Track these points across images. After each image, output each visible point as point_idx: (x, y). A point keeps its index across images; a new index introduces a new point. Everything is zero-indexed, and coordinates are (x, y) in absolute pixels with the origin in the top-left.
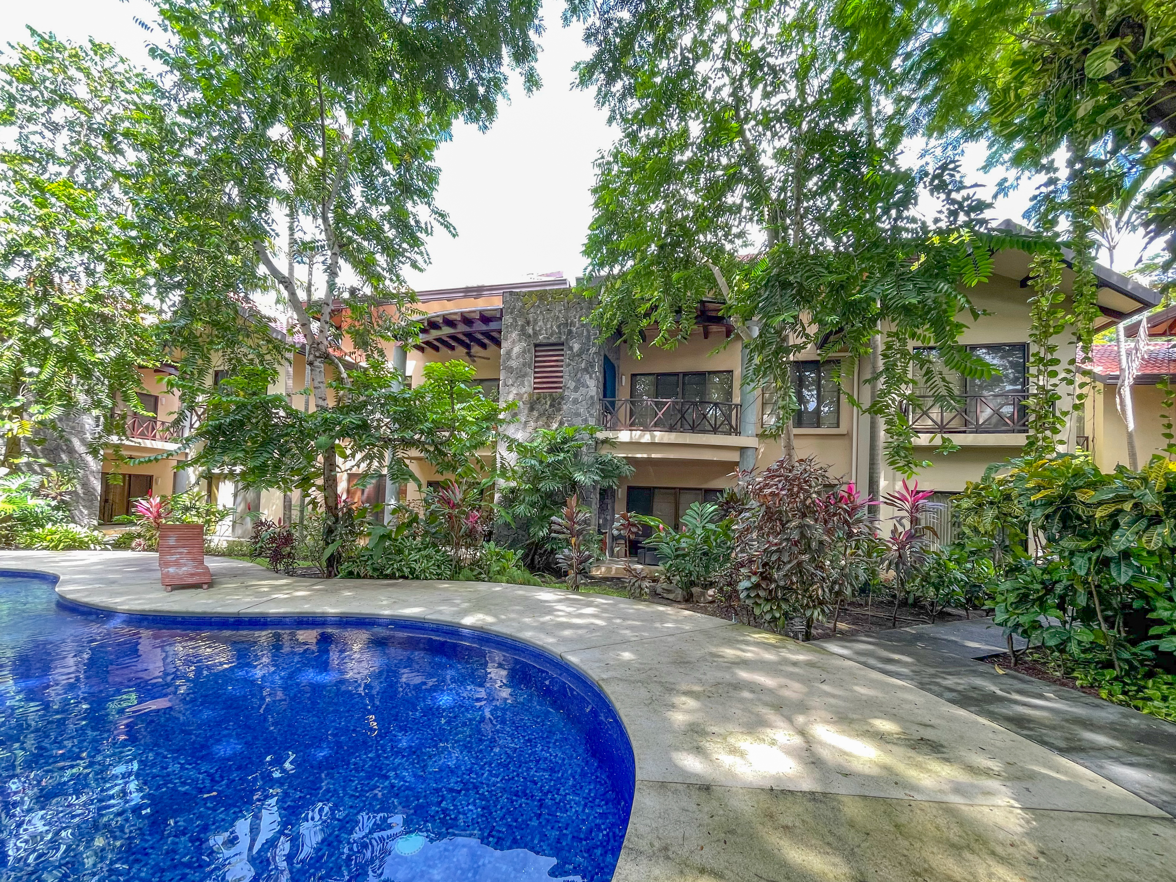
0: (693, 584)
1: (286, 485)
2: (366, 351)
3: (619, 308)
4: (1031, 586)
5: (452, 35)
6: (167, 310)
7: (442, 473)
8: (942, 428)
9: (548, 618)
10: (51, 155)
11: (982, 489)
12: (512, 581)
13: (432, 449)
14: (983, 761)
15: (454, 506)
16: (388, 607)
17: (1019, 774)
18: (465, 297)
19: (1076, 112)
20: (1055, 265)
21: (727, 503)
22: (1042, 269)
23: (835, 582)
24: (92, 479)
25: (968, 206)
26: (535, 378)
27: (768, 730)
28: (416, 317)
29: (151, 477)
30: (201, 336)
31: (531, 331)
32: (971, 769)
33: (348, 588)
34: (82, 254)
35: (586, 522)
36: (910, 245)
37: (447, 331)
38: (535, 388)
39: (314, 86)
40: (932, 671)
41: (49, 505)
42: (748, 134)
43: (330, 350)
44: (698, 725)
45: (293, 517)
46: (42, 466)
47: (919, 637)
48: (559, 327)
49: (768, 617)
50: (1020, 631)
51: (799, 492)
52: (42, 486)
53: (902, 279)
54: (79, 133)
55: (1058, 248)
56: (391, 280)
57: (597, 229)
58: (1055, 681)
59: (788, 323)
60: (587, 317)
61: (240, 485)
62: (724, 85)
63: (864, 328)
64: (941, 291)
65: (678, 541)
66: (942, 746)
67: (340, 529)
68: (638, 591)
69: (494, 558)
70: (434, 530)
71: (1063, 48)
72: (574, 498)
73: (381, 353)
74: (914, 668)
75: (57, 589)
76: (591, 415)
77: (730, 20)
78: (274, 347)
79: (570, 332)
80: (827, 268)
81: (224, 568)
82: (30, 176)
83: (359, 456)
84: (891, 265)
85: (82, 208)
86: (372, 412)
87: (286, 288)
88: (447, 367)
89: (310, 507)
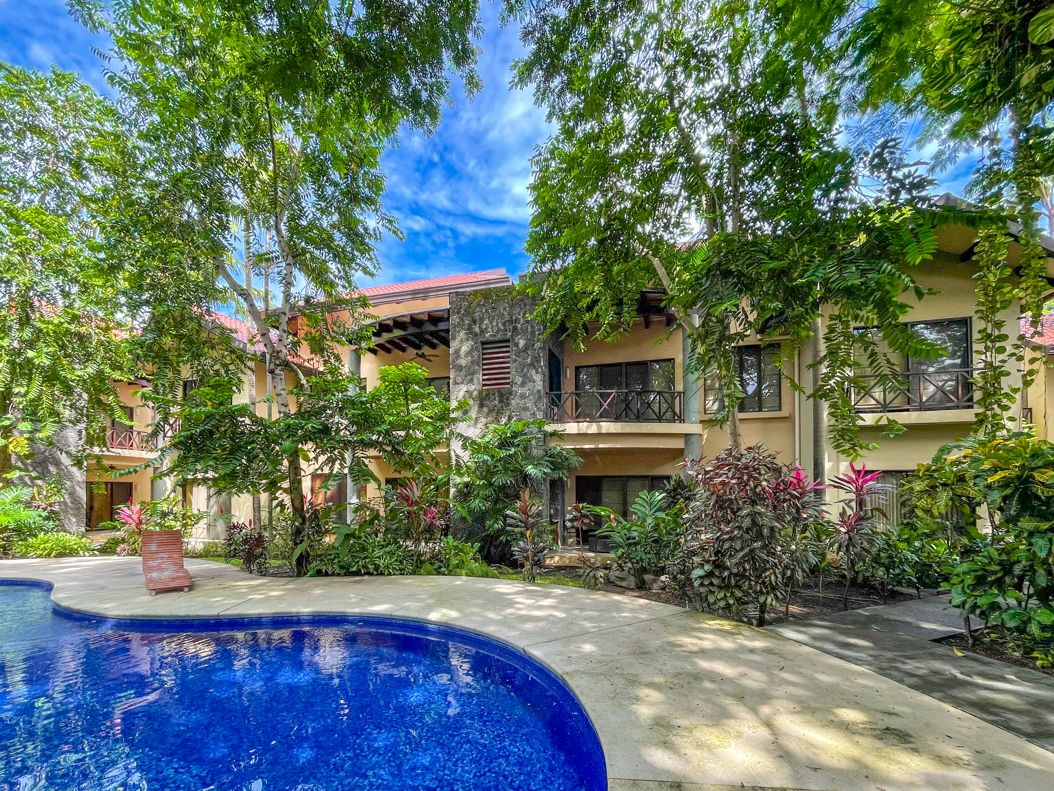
0: (644, 570)
1: (255, 489)
2: (323, 357)
3: (562, 304)
4: (988, 568)
5: (394, 43)
6: (137, 327)
7: (400, 472)
8: (885, 407)
9: (509, 611)
10: (23, 183)
11: (935, 471)
12: (471, 574)
13: (389, 449)
14: (952, 751)
15: (412, 504)
16: (357, 604)
17: (990, 763)
18: (413, 299)
19: (1019, 80)
20: (1001, 239)
21: (675, 490)
22: (987, 244)
23: (786, 567)
24: (78, 488)
25: (910, 183)
26: (484, 375)
27: (732, 722)
28: (368, 321)
29: (130, 485)
30: (169, 350)
31: (477, 330)
32: (940, 759)
33: (317, 586)
34: (57, 277)
35: (539, 514)
36: (851, 227)
37: (397, 333)
38: (484, 385)
39: (262, 103)
40: (889, 655)
41: (40, 516)
42: (683, 122)
43: (289, 357)
44: (663, 718)
45: (263, 518)
46: (32, 479)
47: (875, 619)
48: (504, 324)
49: (722, 604)
50: (978, 612)
51: (748, 480)
52: (33, 498)
53: (843, 262)
54: (47, 161)
55: (1004, 222)
56: (344, 287)
57: (537, 225)
58: (1016, 662)
59: (730, 312)
60: (531, 313)
61: (212, 491)
62: (657, 75)
63: (807, 313)
64: (884, 272)
65: (629, 530)
66: (909, 735)
67: (308, 530)
68: (593, 581)
69: (453, 552)
70: (394, 527)
71: (1005, 15)
72: (527, 492)
73: (338, 358)
74: (871, 652)
75: (52, 597)
76: (539, 409)
77: (661, 10)
78: (237, 357)
79: (515, 328)
80: (768, 255)
81: (203, 571)
82: (5, 205)
83: (322, 459)
84: (832, 248)
85: (55, 233)
86: (332, 416)
87: (245, 299)
88: (401, 370)
89: (279, 508)
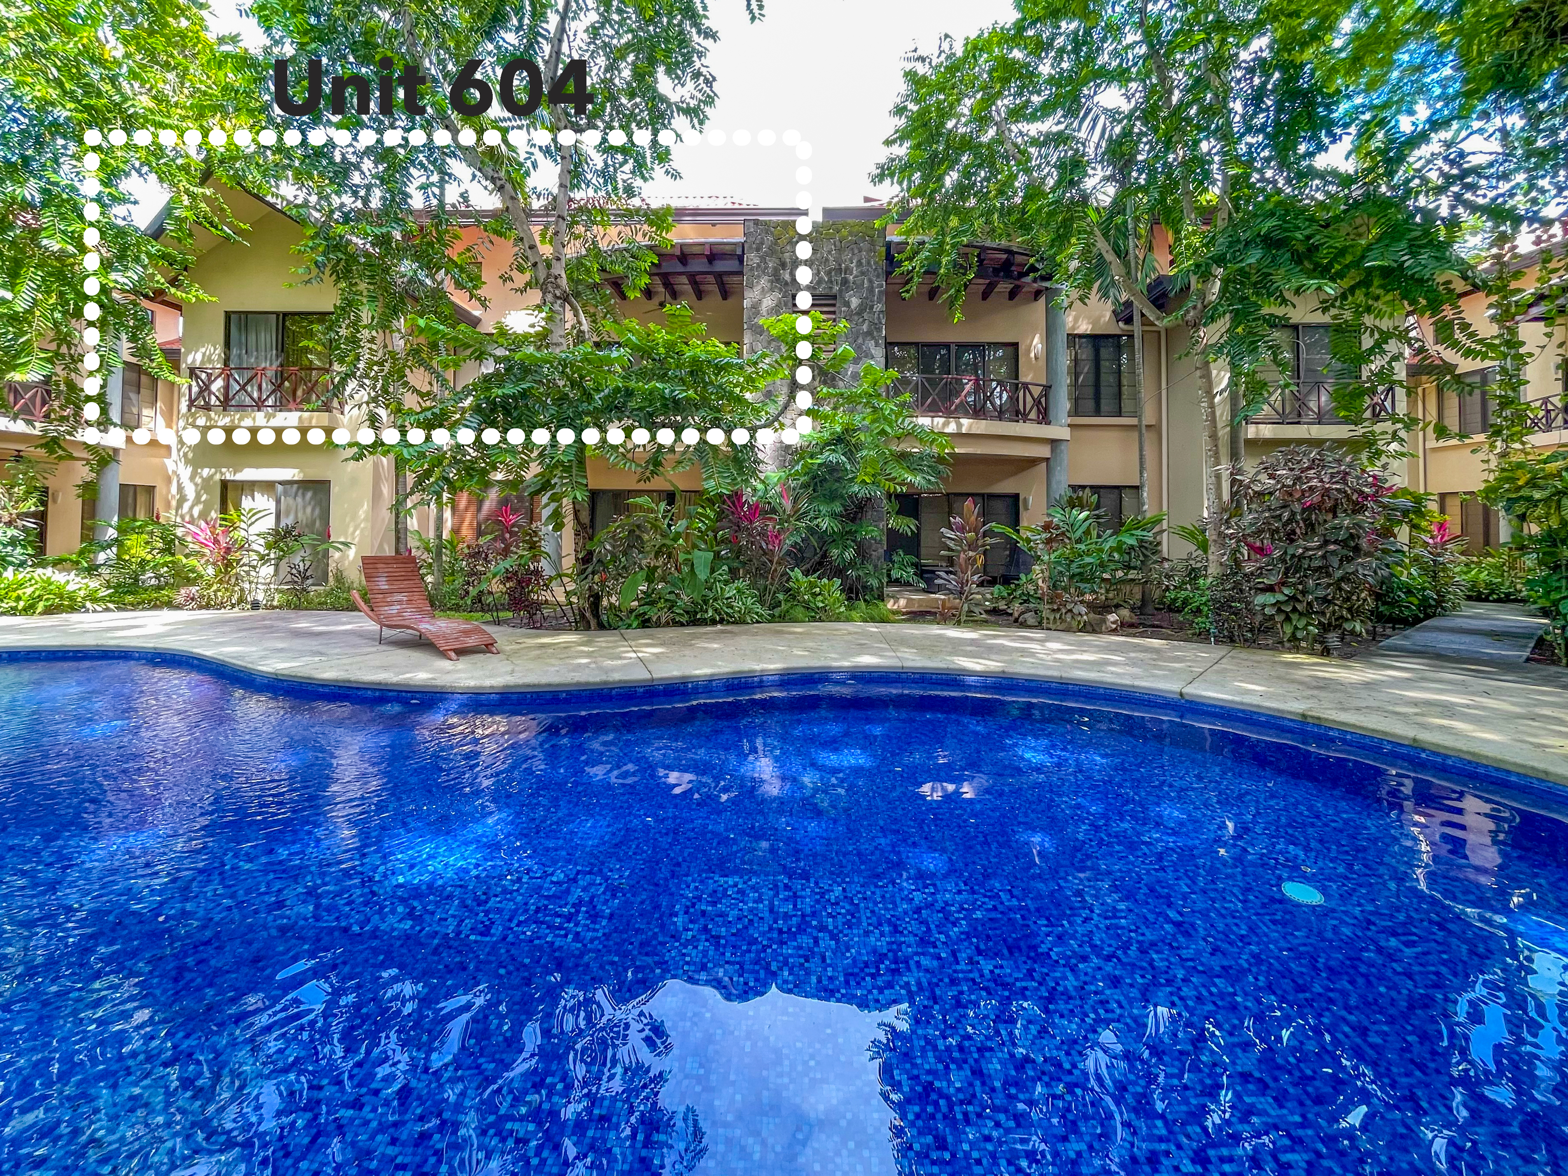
8: (1284, 418)
31: (787, 277)
48: (828, 273)
49: (1301, 634)
79: (845, 282)
